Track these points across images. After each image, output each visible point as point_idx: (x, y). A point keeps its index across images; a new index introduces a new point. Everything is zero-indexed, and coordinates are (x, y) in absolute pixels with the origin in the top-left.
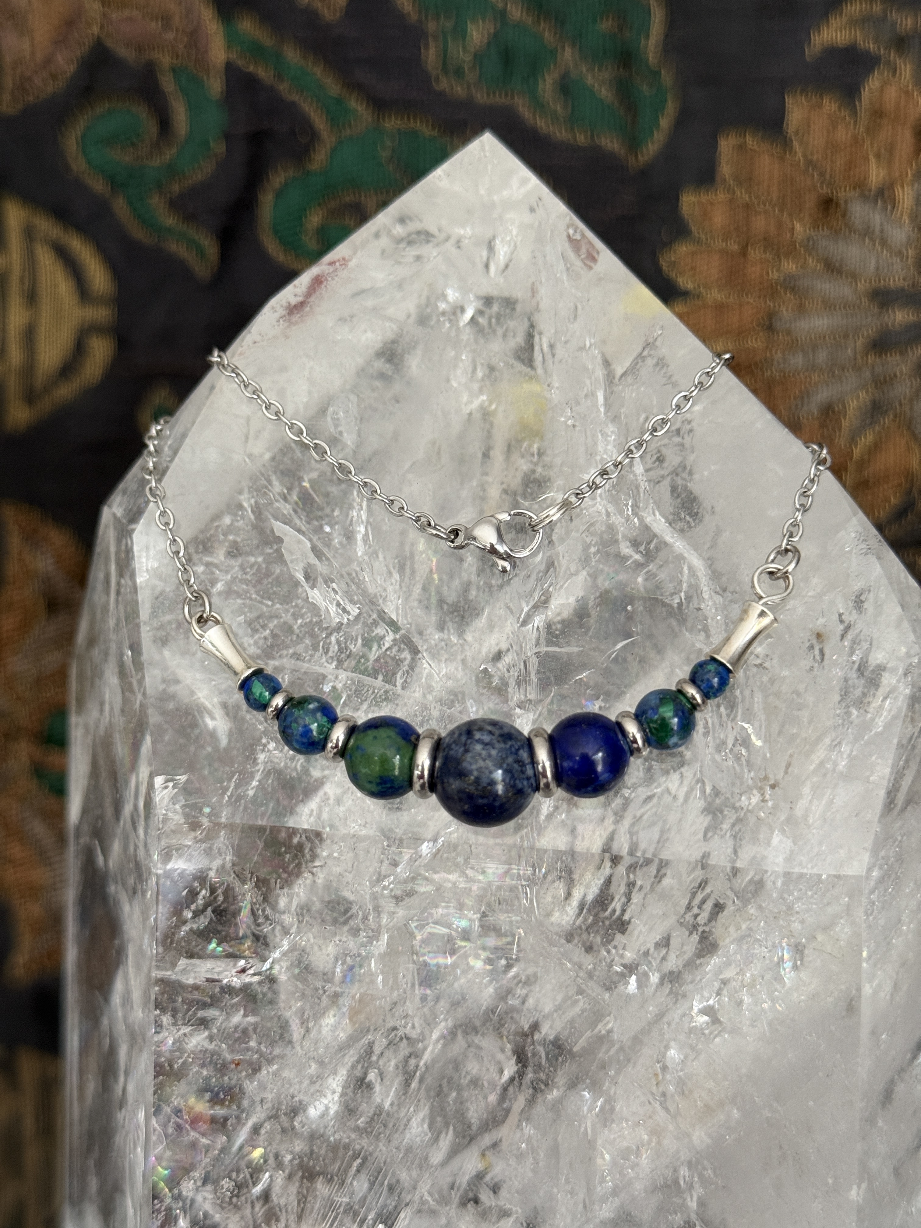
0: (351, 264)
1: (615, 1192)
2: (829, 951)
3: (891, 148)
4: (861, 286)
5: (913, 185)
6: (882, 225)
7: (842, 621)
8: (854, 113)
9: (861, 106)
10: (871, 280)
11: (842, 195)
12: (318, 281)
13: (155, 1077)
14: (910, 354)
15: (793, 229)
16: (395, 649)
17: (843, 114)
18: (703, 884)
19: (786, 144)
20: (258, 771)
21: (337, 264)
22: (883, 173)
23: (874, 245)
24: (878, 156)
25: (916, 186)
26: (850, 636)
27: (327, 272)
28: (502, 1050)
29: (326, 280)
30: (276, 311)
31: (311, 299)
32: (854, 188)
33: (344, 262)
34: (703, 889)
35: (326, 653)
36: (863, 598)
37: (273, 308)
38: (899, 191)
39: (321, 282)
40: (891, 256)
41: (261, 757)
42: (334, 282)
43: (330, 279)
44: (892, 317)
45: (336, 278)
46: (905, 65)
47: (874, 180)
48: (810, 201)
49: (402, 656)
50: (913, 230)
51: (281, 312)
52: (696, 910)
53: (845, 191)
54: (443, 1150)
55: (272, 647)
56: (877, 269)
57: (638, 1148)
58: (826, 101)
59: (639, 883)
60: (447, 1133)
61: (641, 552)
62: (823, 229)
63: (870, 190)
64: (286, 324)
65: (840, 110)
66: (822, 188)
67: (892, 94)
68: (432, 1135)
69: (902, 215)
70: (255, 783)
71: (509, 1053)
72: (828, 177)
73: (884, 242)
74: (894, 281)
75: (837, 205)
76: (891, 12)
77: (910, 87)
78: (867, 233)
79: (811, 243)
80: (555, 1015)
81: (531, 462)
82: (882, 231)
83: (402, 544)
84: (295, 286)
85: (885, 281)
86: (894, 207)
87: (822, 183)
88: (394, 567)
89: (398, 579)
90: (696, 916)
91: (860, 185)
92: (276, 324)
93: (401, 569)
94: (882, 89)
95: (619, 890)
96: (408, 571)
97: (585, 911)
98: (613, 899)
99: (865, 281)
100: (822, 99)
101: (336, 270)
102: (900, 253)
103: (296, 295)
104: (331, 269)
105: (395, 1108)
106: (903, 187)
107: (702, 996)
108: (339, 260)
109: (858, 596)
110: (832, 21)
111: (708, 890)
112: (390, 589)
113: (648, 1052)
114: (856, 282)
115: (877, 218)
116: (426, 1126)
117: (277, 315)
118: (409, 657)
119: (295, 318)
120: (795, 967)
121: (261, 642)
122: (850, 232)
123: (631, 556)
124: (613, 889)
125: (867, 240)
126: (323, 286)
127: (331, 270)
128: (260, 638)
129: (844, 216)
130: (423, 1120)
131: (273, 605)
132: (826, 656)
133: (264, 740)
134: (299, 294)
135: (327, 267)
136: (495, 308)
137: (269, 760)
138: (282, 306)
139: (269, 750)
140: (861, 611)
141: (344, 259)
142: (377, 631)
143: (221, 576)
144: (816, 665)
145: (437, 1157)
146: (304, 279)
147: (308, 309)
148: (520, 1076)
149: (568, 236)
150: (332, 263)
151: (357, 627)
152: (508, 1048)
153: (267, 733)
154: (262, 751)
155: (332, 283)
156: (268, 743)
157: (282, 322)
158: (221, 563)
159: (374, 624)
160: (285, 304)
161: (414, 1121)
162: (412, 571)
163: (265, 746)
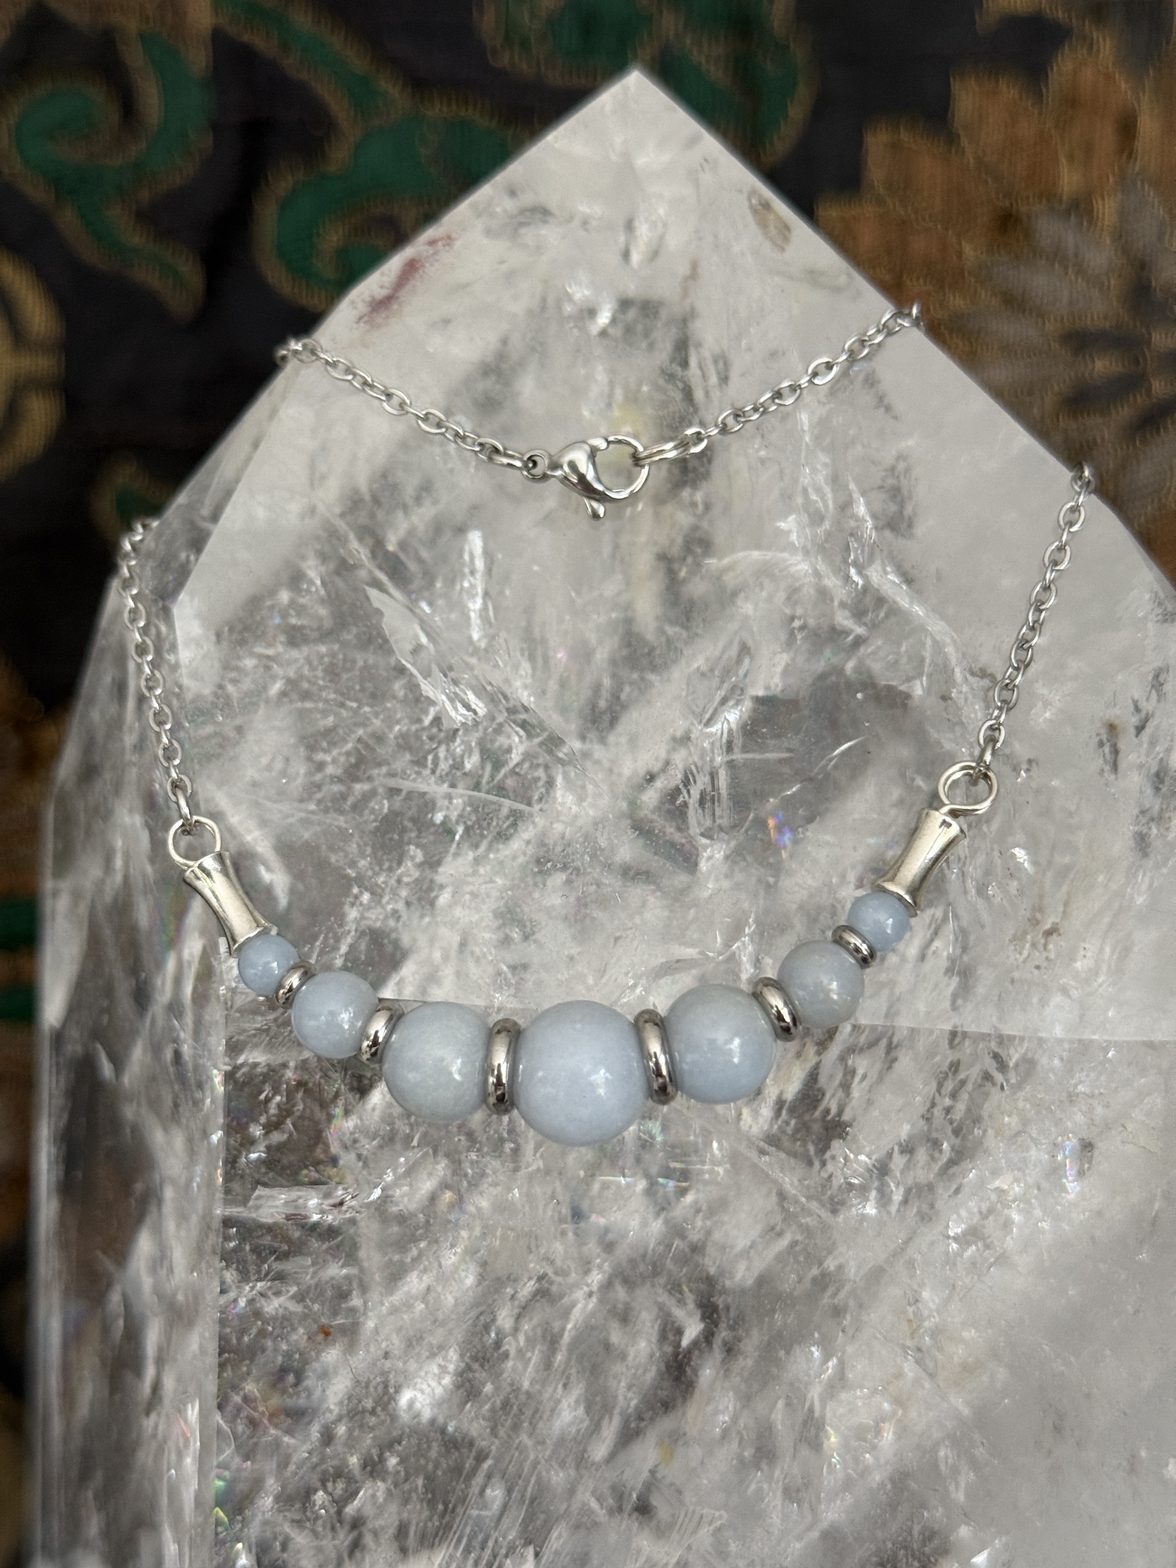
0: (458, 244)
1: (848, 1484)
2: (1142, 1144)
4: (1051, 326)
7: (1137, 709)
8: (1039, 99)
9: (1048, 93)
11: (1023, 208)
12: (411, 267)
13: (220, 1354)
15: (961, 249)
16: (526, 765)
18: (955, 1067)
19: (951, 139)
20: (349, 932)
21: (440, 243)
24: (1070, 154)
26: (1148, 731)
27: (425, 254)
28: (681, 1302)
29: (423, 266)
30: (356, 308)
31: (402, 293)
32: (1040, 199)
33: (449, 240)
34: (955, 1074)
35: (433, 772)
36: (1161, 678)
37: (352, 302)
39: (416, 268)
40: (1088, 286)
41: (353, 914)
43: (427, 265)
45: (436, 264)
46: (1105, 39)
48: (984, 217)
49: (536, 774)
51: (363, 308)
52: (947, 1102)
53: (1028, 203)
54: (608, 1442)
55: (357, 765)
57: (877, 1424)
58: (1003, 86)
59: (860, 1072)
60: (611, 1418)
61: (865, 624)
62: (999, 253)
64: (367, 327)
65: (1020, 95)
66: (998, 199)
68: (591, 1420)
70: (344, 949)
71: (691, 1305)
72: (1005, 182)
74: (1094, 319)
75: (1019, 221)
77: (1110, 69)
79: (984, 271)
80: (752, 1253)
81: (695, 515)
83: (529, 624)
84: (382, 274)
85: (1081, 319)
87: (998, 192)
88: (523, 655)
89: (530, 671)
90: (948, 1110)
91: (1048, 196)
92: (355, 326)
93: (532, 658)
94: (1075, 70)
95: (830, 1082)
96: (540, 660)
97: (784, 1112)
98: (823, 1095)
99: (1056, 320)
100: (999, 82)
101: (435, 253)
103: (382, 287)
104: (430, 249)
105: (537, 1387)
107: (959, 1216)
108: (442, 239)
109: (1157, 676)
111: (962, 1076)
112: (518, 684)
113: (892, 1292)
114: (1043, 322)
116: (581, 1410)
117: (355, 314)
119: (379, 319)
120: (1081, 1174)
121: (342, 759)
123: (852, 631)
124: (822, 1081)
126: (417, 276)
127: (431, 252)
128: (340, 754)
129: (1028, 235)
130: (577, 1401)
131: (359, 707)
132: (1121, 755)
133: (355, 890)
134: (387, 285)
135: (426, 247)
136: (632, 314)
137: (363, 918)
138: (364, 301)
139: (361, 904)
140: (1161, 696)
141: (449, 237)
142: (502, 741)
143: (281, 672)
144: (1107, 768)
145: (600, 1451)
146: (395, 264)
147: (395, 307)
148: (708, 1336)
149: (751, 207)
150: (432, 243)
151: (476, 735)
152: (690, 1299)
153: (360, 880)
154: (353, 905)
155: (431, 270)
156: (361, 893)
157: (362, 324)
158: (279, 654)
159: (499, 730)
160: (368, 299)
161: (564, 1404)
162: (546, 660)
163: (356, 897)
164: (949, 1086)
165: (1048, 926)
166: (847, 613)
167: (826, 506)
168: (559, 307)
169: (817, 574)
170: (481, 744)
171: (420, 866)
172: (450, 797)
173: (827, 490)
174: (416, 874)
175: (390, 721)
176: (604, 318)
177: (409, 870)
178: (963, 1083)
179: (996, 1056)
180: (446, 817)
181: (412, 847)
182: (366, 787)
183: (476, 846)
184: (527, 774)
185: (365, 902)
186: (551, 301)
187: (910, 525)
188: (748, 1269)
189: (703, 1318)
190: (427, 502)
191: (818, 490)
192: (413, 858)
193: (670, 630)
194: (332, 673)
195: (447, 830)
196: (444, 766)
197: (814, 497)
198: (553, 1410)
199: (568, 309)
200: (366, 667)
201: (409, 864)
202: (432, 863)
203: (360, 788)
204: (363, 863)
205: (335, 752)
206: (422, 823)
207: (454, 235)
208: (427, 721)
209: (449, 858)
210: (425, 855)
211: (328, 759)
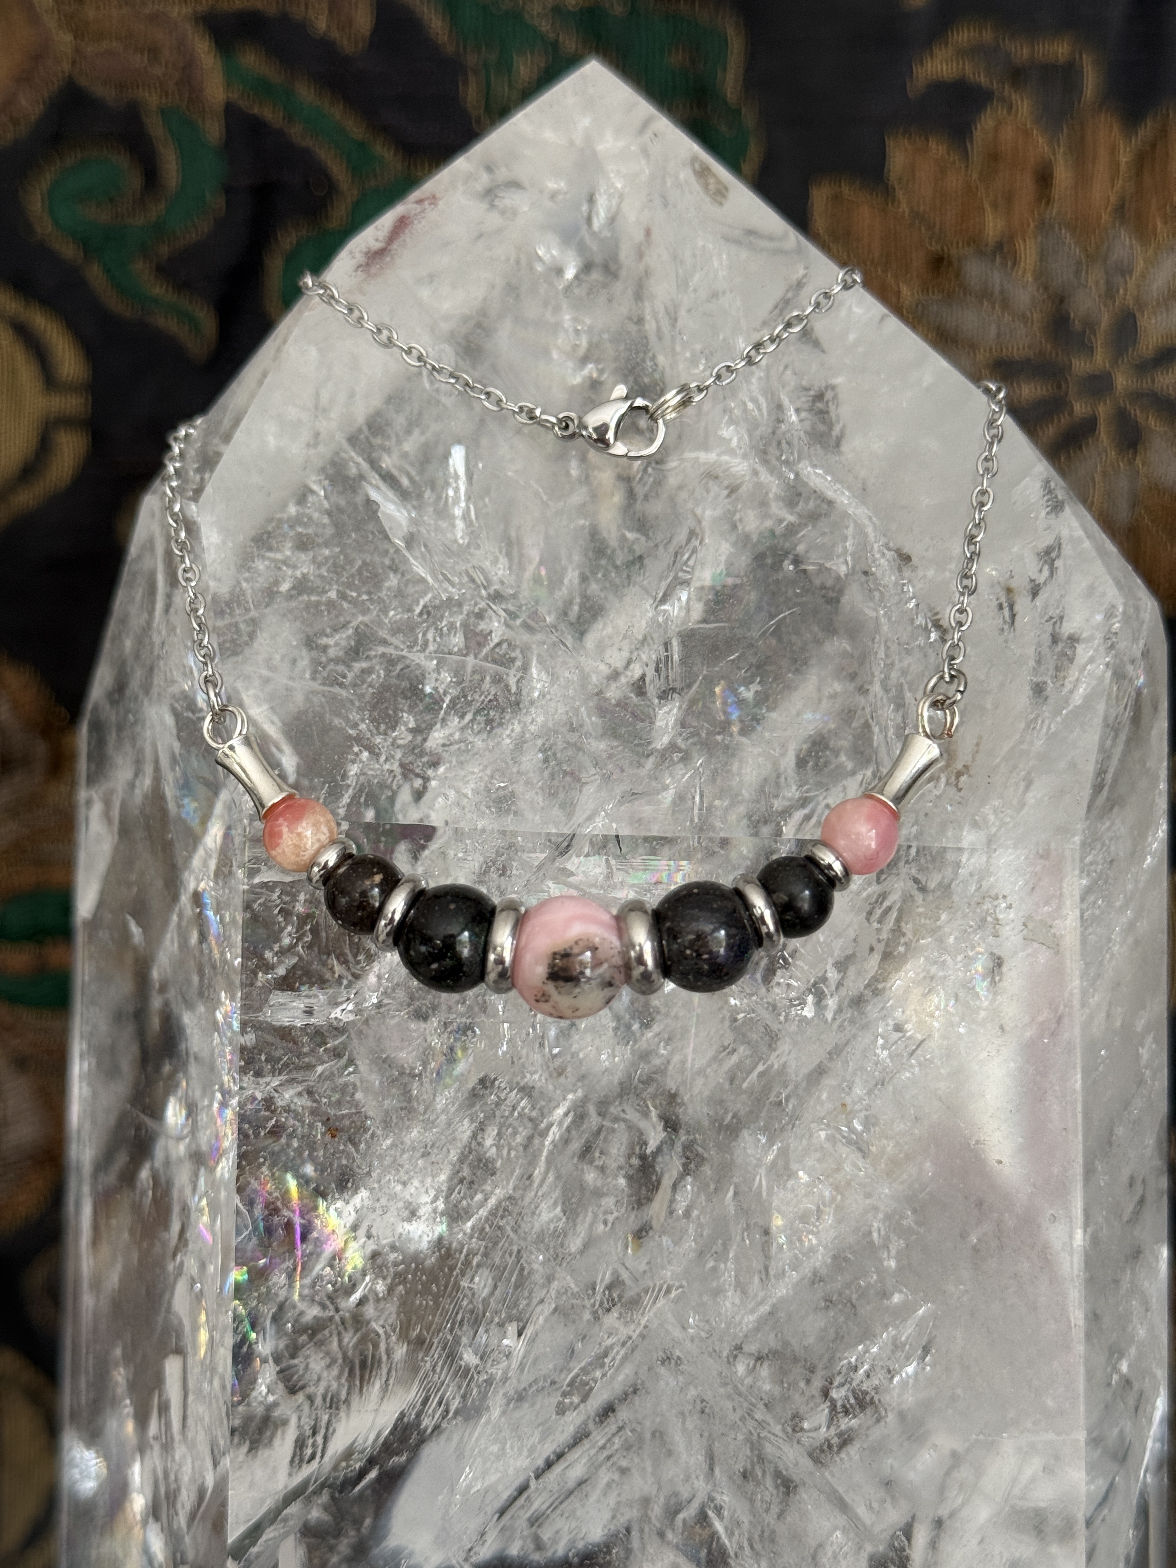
0: (441, 203)
1: (794, 1264)
2: (1041, 940)
3: (1009, 198)
4: (980, 357)
5: (1035, 237)
6: (1002, 285)
7: (1032, 580)
8: (965, 155)
9: (973, 149)
10: (991, 349)
11: (954, 252)
12: (402, 224)
14: (1040, 434)
15: (899, 292)
17: (951, 159)
18: (882, 898)
19: (888, 192)
20: (349, 786)
21: (426, 203)
22: (1001, 224)
23: (994, 308)
24: (995, 206)
25: (1039, 239)
26: (1041, 597)
27: (413, 212)
28: (647, 1117)
29: (412, 223)
30: (354, 257)
31: (395, 246)
32: (969, 244)
33: (433, 199)
34: (881, 903)
35: (424, 650)
36: (1053, 555)
37: (351, 252)
38: (1020, 245)
39: (406, 225)
40: (1013, 321)
41: (354, 770)
42: (420, 226)
43: (415, 222)
44: (1018, 391)
45: (423, 221)
46: (1022, 101)
47: (991, 233)
48: (918, 261)
49: (513, 655)
50: (1038, 290)
51: (360, 258)
53: (957, 247)
54: (582, 1236)
55: (356, 648)
56: (998, 335)
57: (819, 1208)
58: (932, 144)
60: (585, 1216)
62: (933, 293)
63: (987, 245)
64: (364, 276)
65: (949, 154)
66: (931, 244)
67: (1008, 134)
68: (567, 1219)
69: (1024, 272)
70: (346, 799)
71: (655, 1119)
72: (937, 229)
73: (1005, 304)
74: (1018, 349)
75: (950, 263)
76: (1004, 40)
77: (1029, 126)
78: (985, 294)
79: (920, 308)
80: (709, 1070)
82: (1002, 292)
83: (507, 527)
84: (377, 228)
85: (1007, 349)
86: (1014, 264)
87: (931, 238)
88: (500, 552)
91: (975, 241)
92: (353, 274)
93: (509, 555)
94: (996, 129)
96: (516, 560)
99: (985, 351)
100: (928, 141)
101: (423, 211)
102: (1024, 318)
103: (377, 240)
104: (418, 208)
106: (1025, 241)
108: (428, 198)
109: (1049, 553)
110: (936, 50)
111: (886, 904)
113: (830, 1084)
114: (975, 354)
115: (996, 279)
116: (559, 1209)
117: (354, 263)
118: (520, 656)
119: (374, 270)
120: (993, 984)
121: (344, 642)
122: (965, 294)
125: (985, 303)
126: (407, 231)
127: (419, 210)
128: (342, 638)
129: (958, 276)
130: (555, 1204)
131: (359, 595)
132: (1017, 618)
133: (356, 749)
134: (381, 238)
135: (415, 206)
136: (596, 276)
137: (363, 773)
138: (361, 252)
139: (361, 761)
140: (1052, 571)
141: (434, 197)
142: (482, 626)
143: (290, 572)
144: (1006, 627)
145: (575, 1244)
146: (387, 220)
147: (388, 259)
148: (669, 1143)
149: (694, 170)
150: (420, 201)
151: (460, 617)
152: (654, 1113)
153: (358, 740)
154: (353, 762)
155: (419, 227)
156: (361, 751)
157: (359, 273)
158: (287, 557)
159: (480, 616)
160: (365, 250)
161: (543, 1206)
162: (521, 555)
163: (357, 754)
164: (878, 912)
165: (959, 766)
166: (781, 504)
167: (762, 415)
168: (531, 268)
169: (755, 473)
170: (465, 625)
171: (411, 731)
172: (438, 670)
173: (762, 400)
174: (410, 738)
175: (385, 611)
176: (570, 273)
177: (402, 735)
178: (889, 909)
179: (916, 881)
180: (435, 689)
181: (405, 715)
182: (364, 665)
183: (462, 717)
184: (507, 653)
185: (365, 759)
186: (523, 262)
187: (838, 445)
188: (705, 1084)
189: (665, 1128)
190: (416, 432)
191: (754, 401)
192: (406, 724)
193: (630, 536)
194: (337, 569)
195: (435, 702)
196: (432, 647)
197: (750, 405)
198: (533, 1213)
199: (539, 268)
200: (365, 563)
201: (403, 728)
202: (421, 731)
203: (358, 666)
204: (363, 727)
205: (337, 637)
206: (414, 692)
207: (438, 196)
208: (418, 610)
209: (438, 725)
210: (416, 721)
211: (331, 641)
